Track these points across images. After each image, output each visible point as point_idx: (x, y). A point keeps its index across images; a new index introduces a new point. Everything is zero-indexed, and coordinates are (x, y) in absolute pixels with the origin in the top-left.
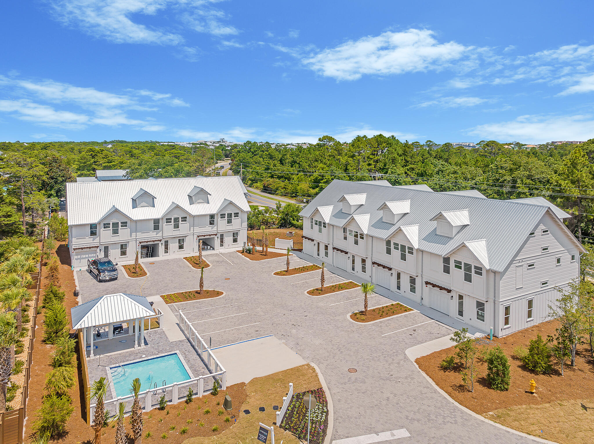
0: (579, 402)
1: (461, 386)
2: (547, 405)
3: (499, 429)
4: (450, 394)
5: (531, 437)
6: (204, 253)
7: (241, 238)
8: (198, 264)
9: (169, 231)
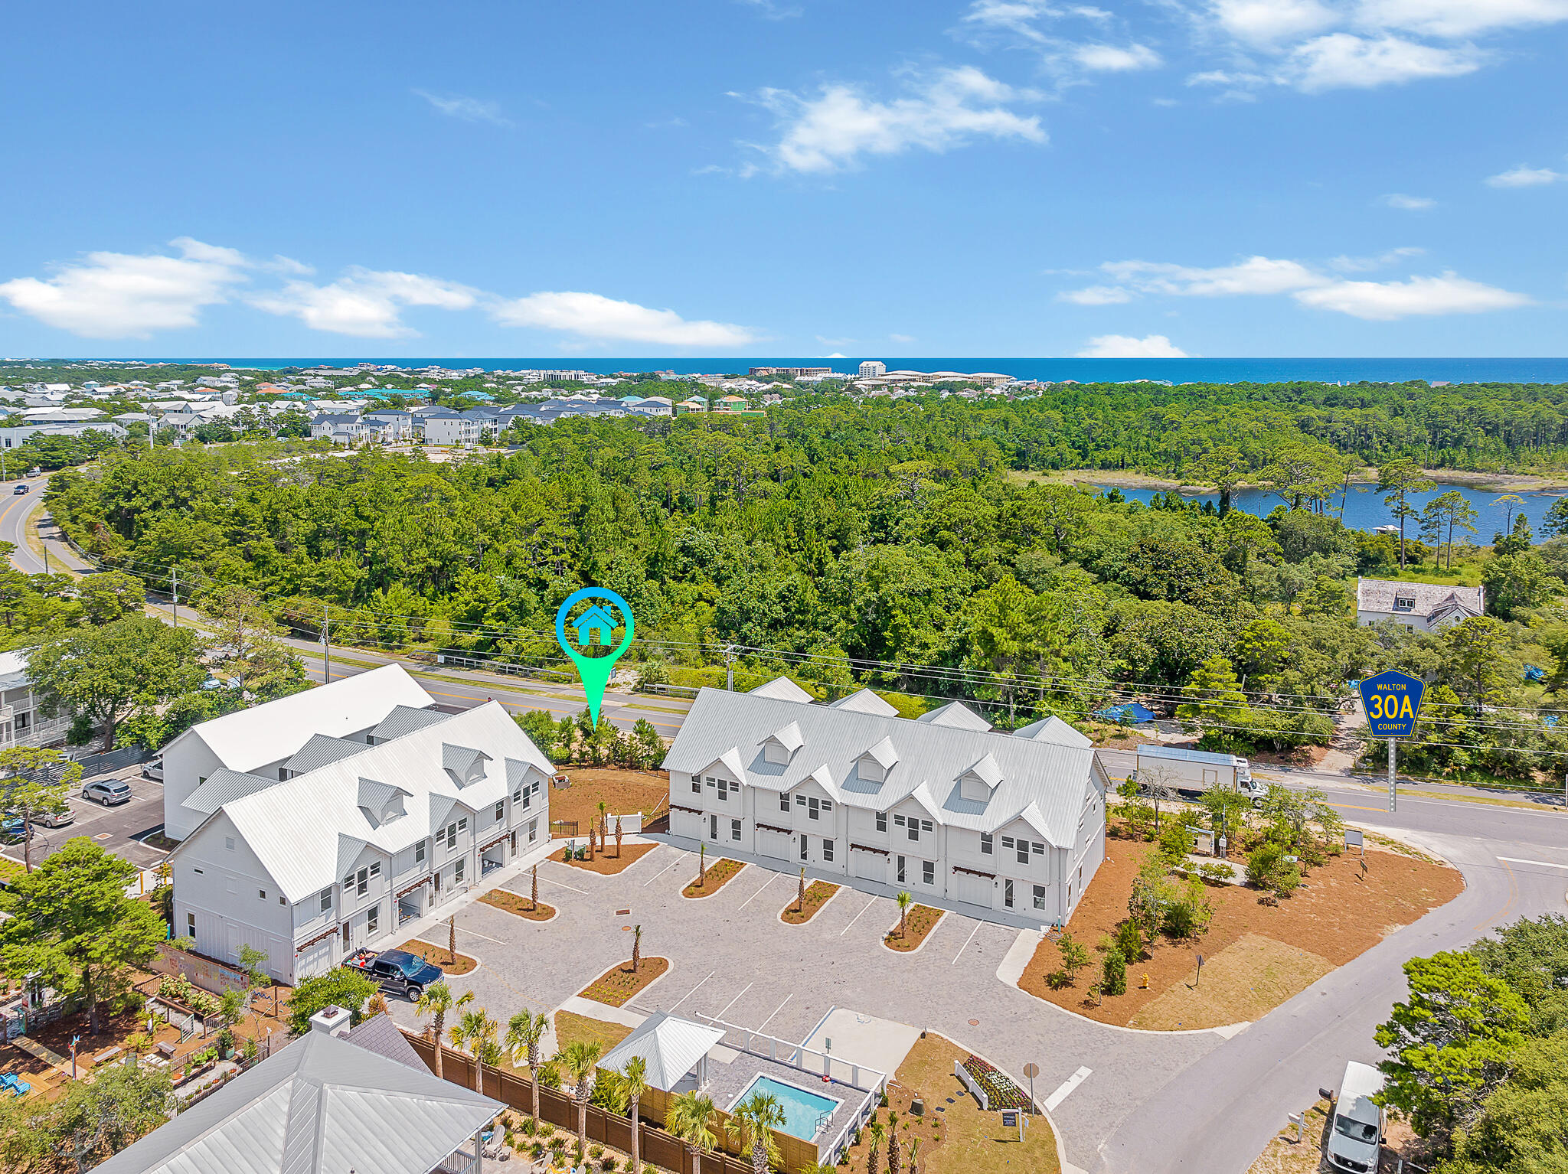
0: (1182, 982)
1: (1086, 1002)
2: (1164, 995)
3: (1149, 1035)
4: (1085, 1015)
5: (1174, 1033)
6: (497, 879)
7: (542, 828)
8: (531, 909)
9: (442, 857)
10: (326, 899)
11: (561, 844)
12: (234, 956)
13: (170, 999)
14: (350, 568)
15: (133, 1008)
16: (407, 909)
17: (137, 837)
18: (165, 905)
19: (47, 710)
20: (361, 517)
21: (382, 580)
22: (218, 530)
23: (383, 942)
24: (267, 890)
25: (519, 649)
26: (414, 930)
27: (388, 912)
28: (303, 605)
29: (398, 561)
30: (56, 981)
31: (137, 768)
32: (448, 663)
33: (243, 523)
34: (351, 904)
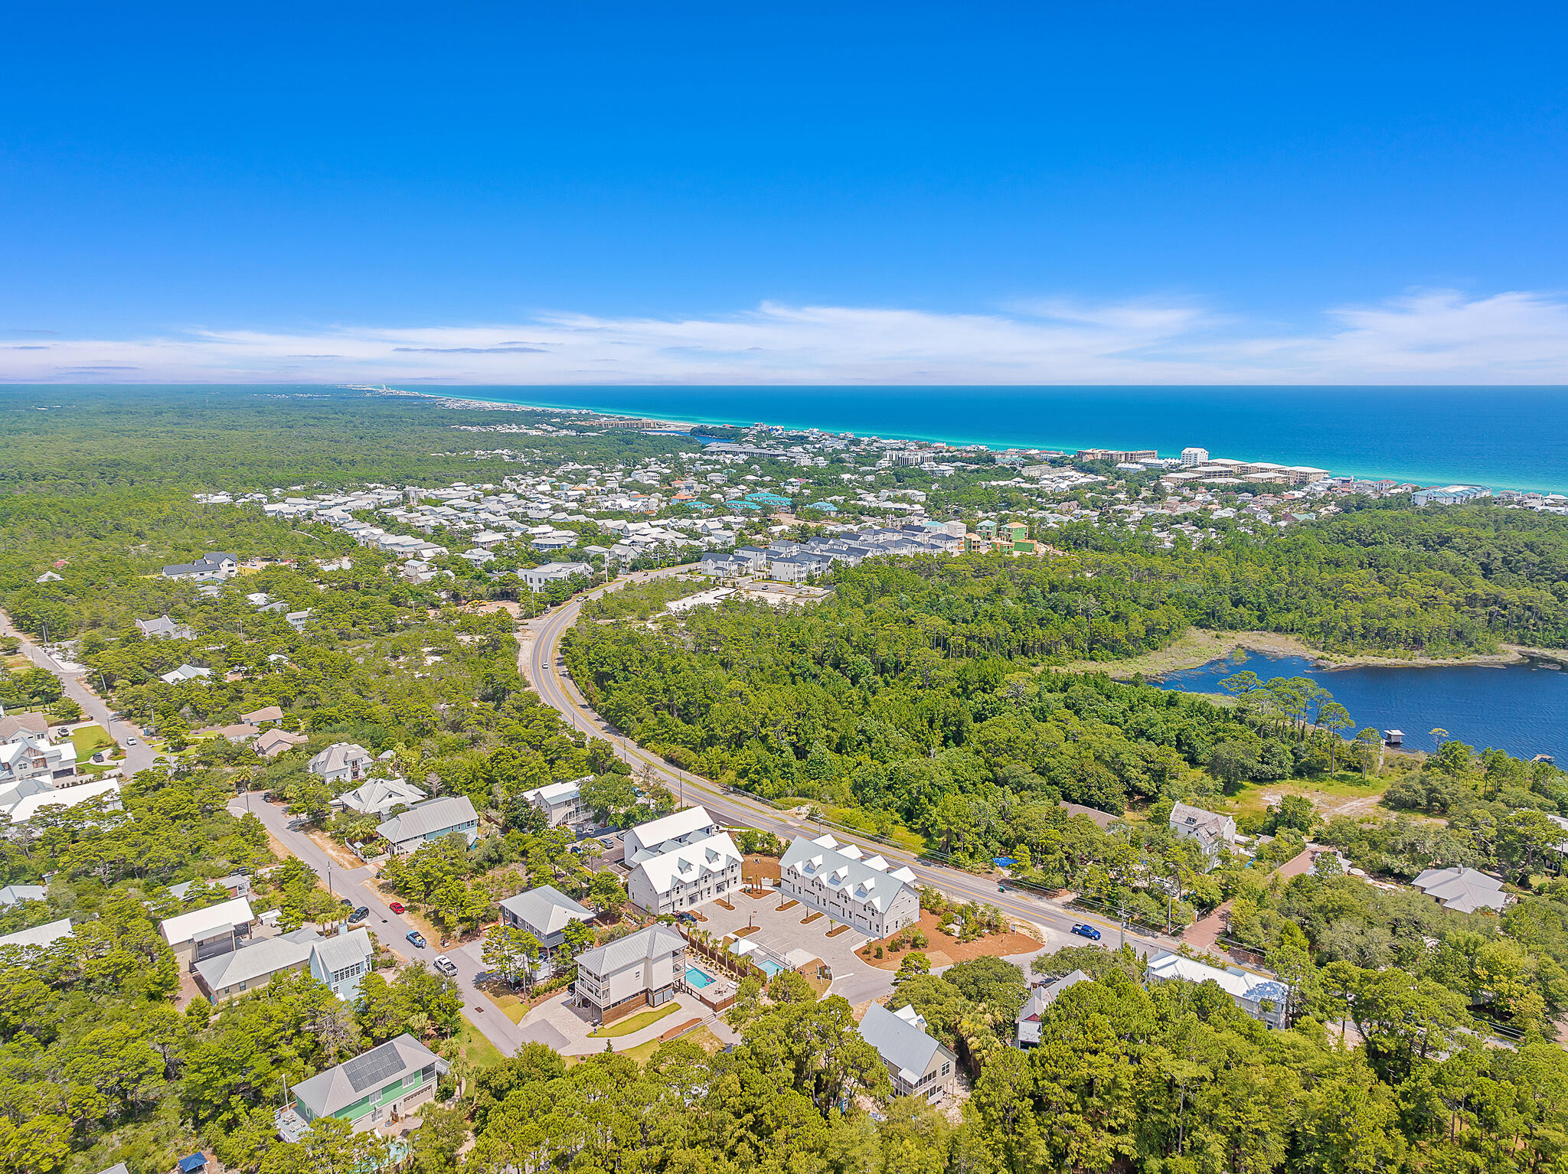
1: (869, 959)
6: (721, 895)
7: (739, 879)
8: (729, 907)
9: (703, 886)
10: (668, 894)
11: (744, 886)
12: (644, 907)
13: (628, 915)
14: (698, 731)
15: (620, 916)
16: (692, 900)
17: (616, 862)
18: (626, 887)
19: (586, 808)
20: (707, 698)
21: (711, 741)
22: (642, 698)
23: (685, 908)
24: (652, 889)
25: (763, 790)
26: (694, 907)
27: (686, 901)
28: (678, 750)
29: (718, 731)
30: (602, 906)
31: (615, 834)
32: (734, 792)
33: (653, 693)
34: (675, 897)
